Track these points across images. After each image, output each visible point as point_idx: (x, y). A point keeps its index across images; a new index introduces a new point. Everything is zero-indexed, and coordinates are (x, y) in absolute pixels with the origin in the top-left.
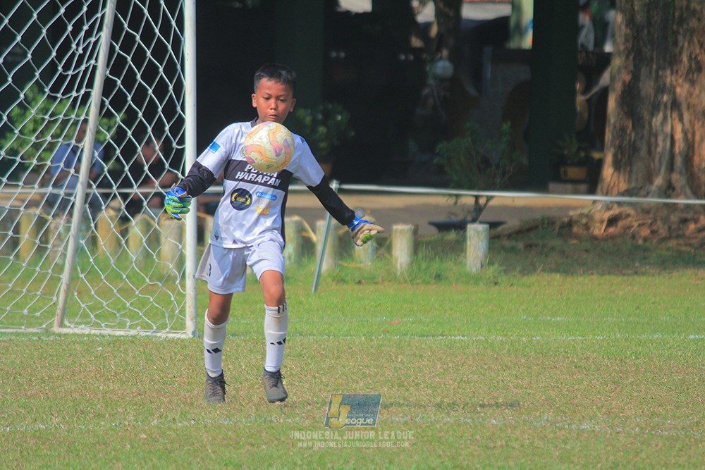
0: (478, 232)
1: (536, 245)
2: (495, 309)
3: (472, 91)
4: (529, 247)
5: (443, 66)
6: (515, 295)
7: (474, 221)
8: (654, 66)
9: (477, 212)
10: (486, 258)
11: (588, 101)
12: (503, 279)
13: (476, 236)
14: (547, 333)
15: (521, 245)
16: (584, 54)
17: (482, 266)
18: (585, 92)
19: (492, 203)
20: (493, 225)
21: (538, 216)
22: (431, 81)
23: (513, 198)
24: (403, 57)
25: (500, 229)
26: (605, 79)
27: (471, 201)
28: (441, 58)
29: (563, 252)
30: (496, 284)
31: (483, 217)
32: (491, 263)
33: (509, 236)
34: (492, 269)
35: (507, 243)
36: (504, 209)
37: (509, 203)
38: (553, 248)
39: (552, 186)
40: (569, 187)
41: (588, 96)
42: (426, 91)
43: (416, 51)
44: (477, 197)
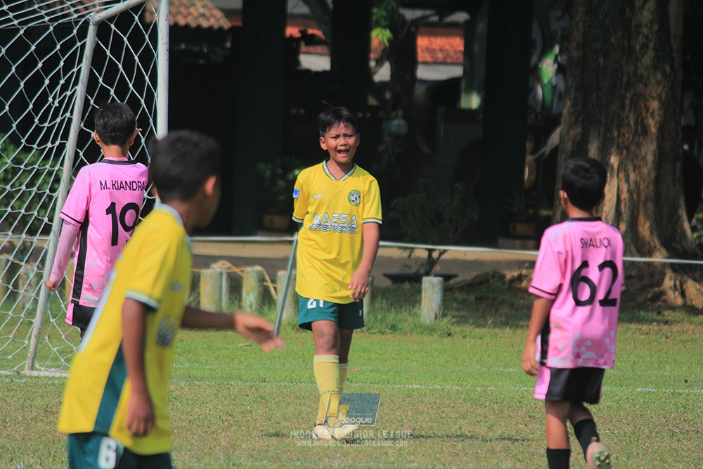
0: (433, 285)
1: (487, 298)
2: (449, 359)
3: (425, 149)
4: (480, 299)
5: (397, 124)
6: (468, 347)
7: (428, 274)
8: (602, 129)
9: (430, 265)
10: (440, 309)
11: (536, 160)
12: (456, 329)
13: (431, 288)
14: (500, 384)
15: (472, 298)
16: (533, 116)
17: (436, 318)
18: (533, 153)
19: (444, 257)
20: (447, 278)
21: (489, 270)
22: (386, 139)
23: (465, 253)
24: (360, 115)
25: (452, 281)
26: (555, 138)
27: (425, 254)
28: (397, 116)
29: (512, 306)
30: (449, 335)
31: (437, 268)
32: (444, 315)
33: (461, 289)
34: (445, 320)
35: (458, 295)
36: (456, 262)
37: (461, 257)
38: (503, 302)
39: (501, 241)
40: (518, 242)
41: (536, 156)
42: (381, 148)
43: (372, 108)
44: (430, 251)
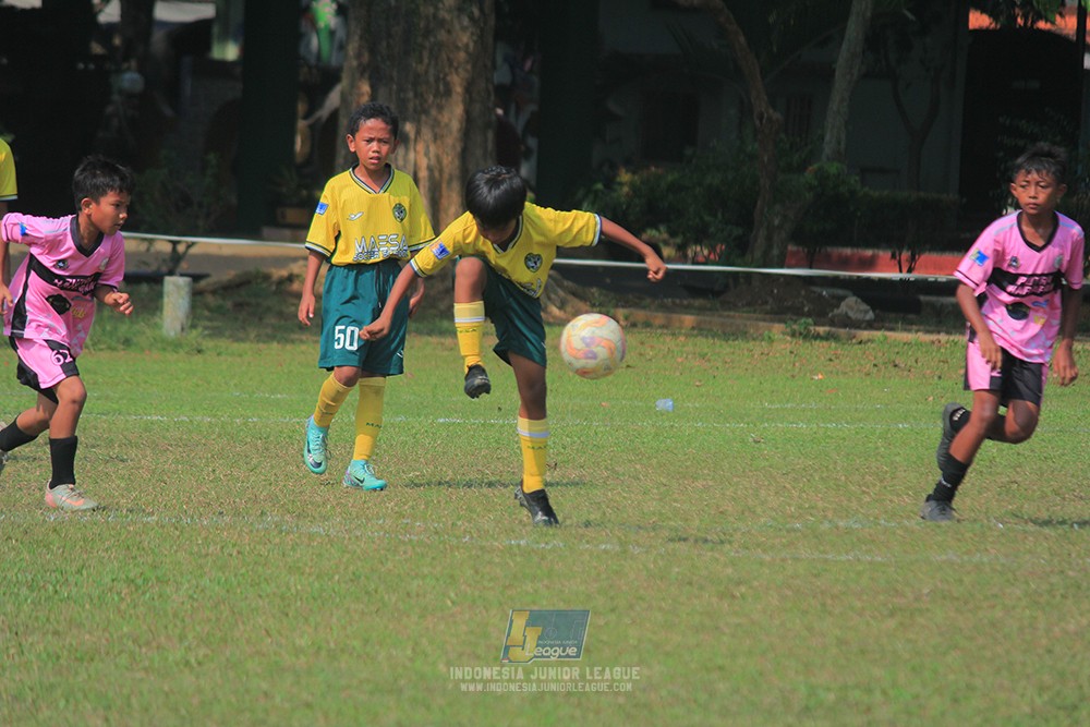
0: (177, 286)
1: (248, 304)
2: (200, 382)
3: (168, 112)
4: (239, 306)
5: (130, 79)
6: (224, 367)
7: (171, 273)
8: (395, 87)
9: (174, 262)
10: (187, 317)
11: (311, 127)
12: (208, 344)
13: (176, 291)
14: (265, 414)
15: (229, 304)
16: (305, 69)
17: (183, 329)
18: (306, 117)
19: (193, 250)
20: (196, 278)
21: (251, 269)
22: (116, 97)
23: (220, 246)
24: (81, 66)
25: (203, 283)
26: (334, 99)
27: (168, 248)
28: (129, 69)
29: (281, 315)
30: (199, 351)
31: (184, 266)
32: (193, 326)
33: (214, 292)
34: (194, 333)
35: (210, 299)
36: (208, 258)
37: (213, 251)
38: (269, 309)
39: (266, 231)
40: (287, 232)
41: (311, 121)
42: (110, 109)
43: (96, 58)
44: (175, 243)
